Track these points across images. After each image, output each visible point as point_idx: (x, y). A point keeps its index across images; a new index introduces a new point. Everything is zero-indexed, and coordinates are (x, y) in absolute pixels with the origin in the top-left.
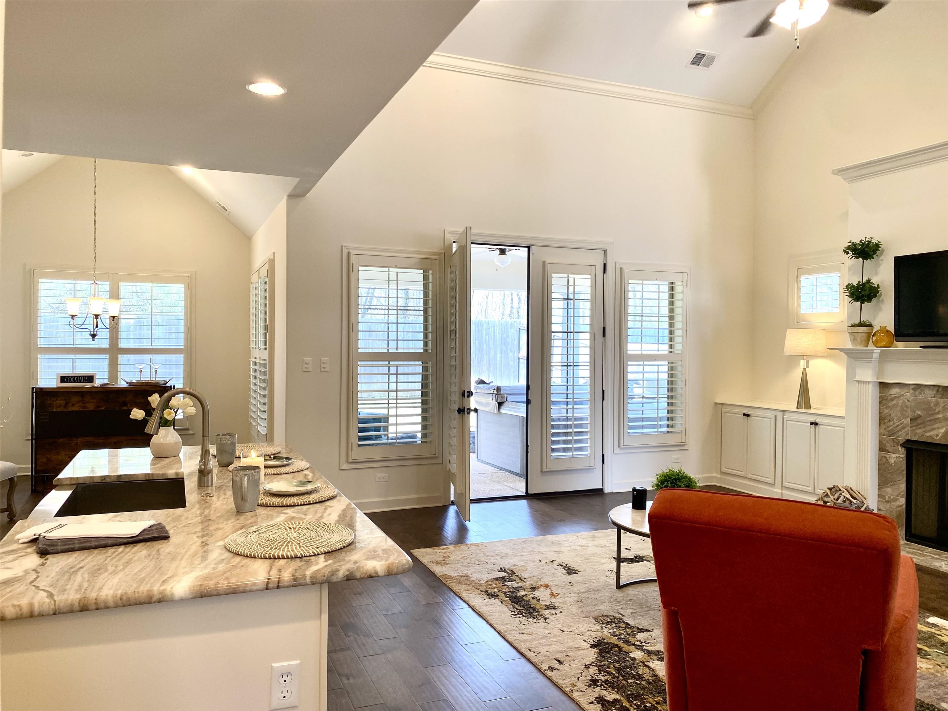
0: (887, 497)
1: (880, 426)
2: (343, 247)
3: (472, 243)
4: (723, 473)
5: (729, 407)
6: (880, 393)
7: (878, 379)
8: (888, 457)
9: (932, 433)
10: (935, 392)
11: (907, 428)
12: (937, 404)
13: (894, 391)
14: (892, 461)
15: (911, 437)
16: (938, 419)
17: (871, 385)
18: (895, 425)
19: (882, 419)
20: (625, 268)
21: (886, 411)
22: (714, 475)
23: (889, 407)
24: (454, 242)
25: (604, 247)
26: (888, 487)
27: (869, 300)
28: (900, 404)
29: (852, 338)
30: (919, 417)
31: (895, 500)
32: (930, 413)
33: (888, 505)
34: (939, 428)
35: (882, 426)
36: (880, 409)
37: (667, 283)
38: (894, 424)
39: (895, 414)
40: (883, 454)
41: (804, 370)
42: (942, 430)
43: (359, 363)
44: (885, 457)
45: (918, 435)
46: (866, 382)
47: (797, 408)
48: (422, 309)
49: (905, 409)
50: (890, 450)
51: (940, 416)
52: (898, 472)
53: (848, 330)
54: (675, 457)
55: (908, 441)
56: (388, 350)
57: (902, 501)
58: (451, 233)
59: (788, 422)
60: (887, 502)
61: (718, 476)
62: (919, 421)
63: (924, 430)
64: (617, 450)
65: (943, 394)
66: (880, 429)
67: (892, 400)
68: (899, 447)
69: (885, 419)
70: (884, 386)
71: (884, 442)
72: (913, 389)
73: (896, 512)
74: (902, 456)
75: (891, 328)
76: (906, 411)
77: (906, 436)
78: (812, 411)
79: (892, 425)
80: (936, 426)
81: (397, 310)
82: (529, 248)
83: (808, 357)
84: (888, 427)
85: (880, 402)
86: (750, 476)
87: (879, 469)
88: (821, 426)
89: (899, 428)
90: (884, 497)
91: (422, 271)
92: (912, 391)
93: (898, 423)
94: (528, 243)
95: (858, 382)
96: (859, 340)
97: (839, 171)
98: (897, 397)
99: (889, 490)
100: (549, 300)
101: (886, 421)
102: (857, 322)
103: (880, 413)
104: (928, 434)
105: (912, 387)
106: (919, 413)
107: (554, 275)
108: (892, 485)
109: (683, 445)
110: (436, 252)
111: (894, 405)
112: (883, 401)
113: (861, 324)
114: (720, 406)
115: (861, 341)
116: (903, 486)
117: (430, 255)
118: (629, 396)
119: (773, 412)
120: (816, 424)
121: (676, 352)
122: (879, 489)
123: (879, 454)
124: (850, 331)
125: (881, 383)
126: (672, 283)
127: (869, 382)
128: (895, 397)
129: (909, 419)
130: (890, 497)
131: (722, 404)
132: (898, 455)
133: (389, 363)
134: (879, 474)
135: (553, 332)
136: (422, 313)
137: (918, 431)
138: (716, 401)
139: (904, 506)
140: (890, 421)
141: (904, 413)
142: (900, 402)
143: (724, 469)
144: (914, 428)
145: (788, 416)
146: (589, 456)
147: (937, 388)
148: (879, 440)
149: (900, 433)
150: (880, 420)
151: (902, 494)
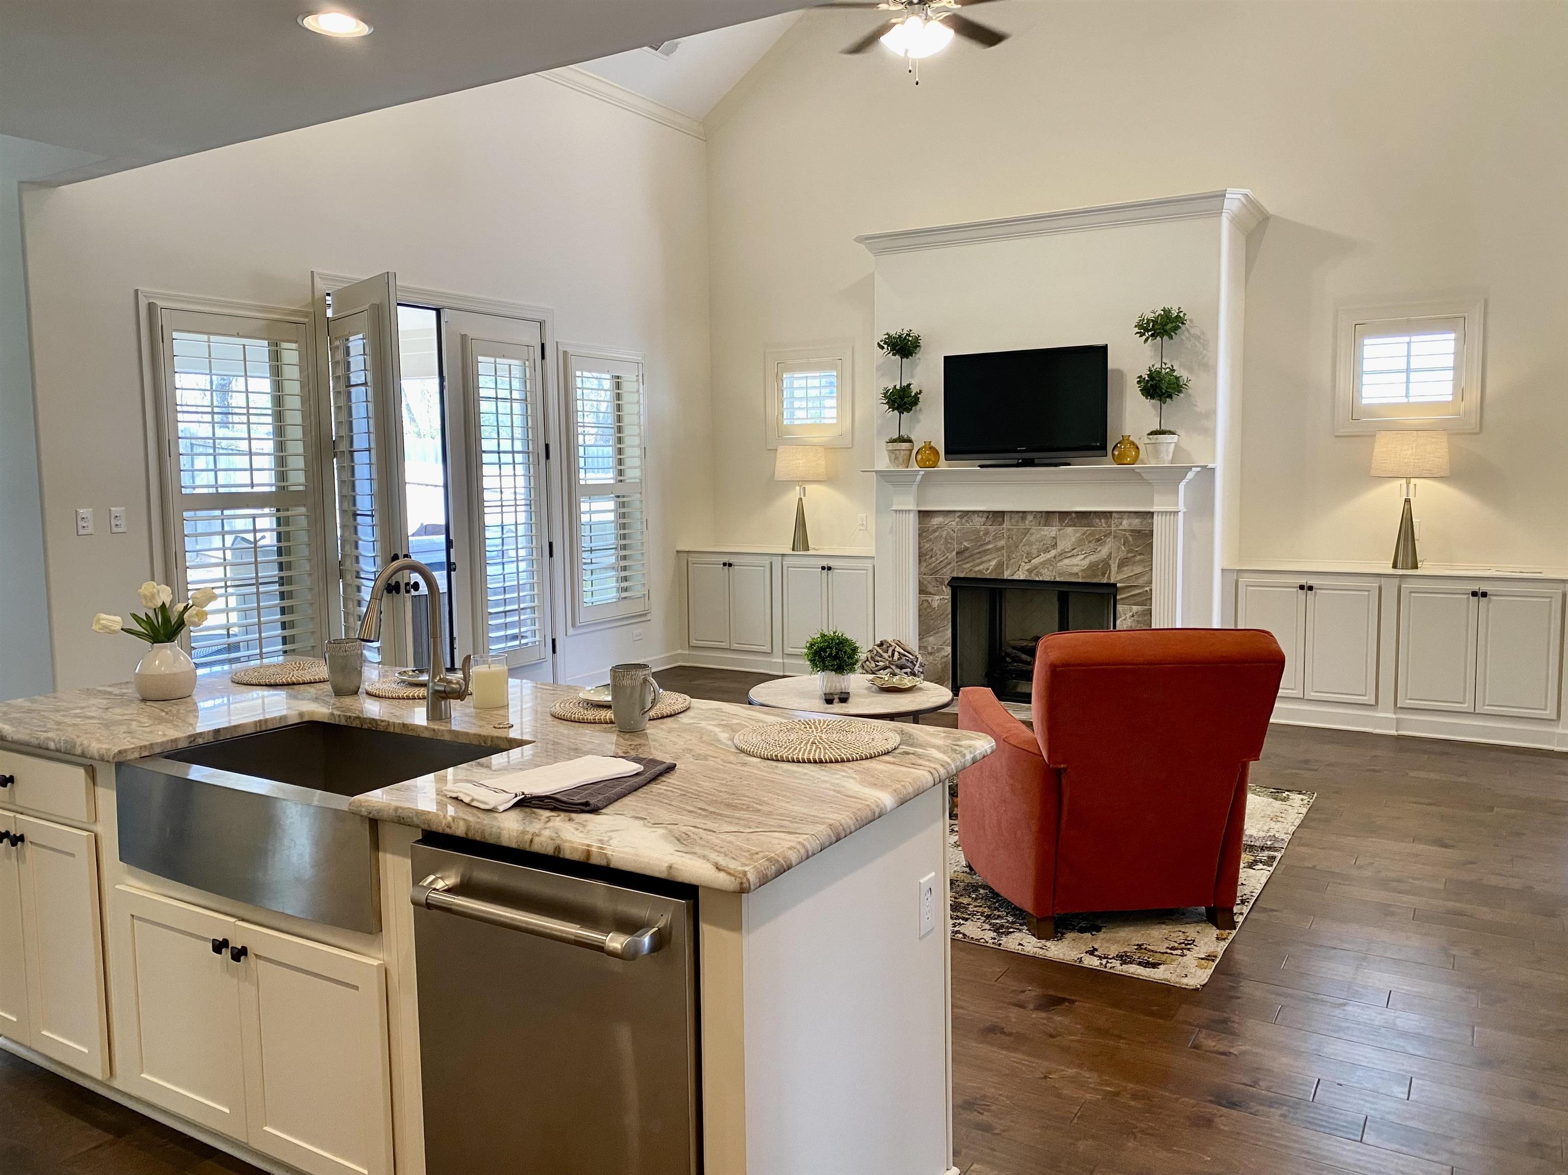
0: (930, 648)
1: (920, 563)
2: (139, 293)
3: (399, 304)
4: (691, 647)
5: (696, 555)
6: (919, 523)
7: (917, 505)
8: (930, 600)
9: (981, 567)
10: (984, 519)
11: (952, 564)
12: (987, 533)
13: (936, 521)
14: (935, 605)
15: (958, 573)
16: (988, 550)
17: (912, 515)
18: (938, 562)
19: (922, 556)
20: (570, 350)
21: (927, 545)
22: (679, 651)
23: (930, 540)
24: (328, 295)
25: (541, 317)
26: (931, 636)
27: (909, 410)
28: (944, 536)
29: (893, 457)
30: (967, 549)
31: (939, 650)
32: (979, 544)
33: (931, 658)
34: (990, 560)
35: (922, 564)
36: (920, 543)
37: (608, 376)
38: (937, 560)
39: (938, 547)
40: (923, 597)
41: (801, 499)
42: (993, 563)
43: (186, 514)
44: (927, 601)
45: (968, 570)
46: (906, 511)
47: (793, 550)
48: (270, 412)
49: (950, 541)
50: (933, 592)
51: (990, 546)
52: (942, 617)
53: (887, 446)
54: (636, 632)
55: (953, 579)
56: (217, 488)
57: (949, 649)
58: (323, 277)
59: (790, 569)
60: (930, 654)
61: (687, 652)
62: (967, 554)
63: (972, 564)
64: (571, 631)
65: (993, 522)
66: (919, 568)
67: (935, 531)
68: (943, 587)
69: (926, 555)
70: (924, 515)
71: (925, 583)
72: (958, 517)
73: (942, 664)
74: (947, 597)
75: (940, 443)
76: (951, 543)
77: (951, 573)
78: (810, 552)
79: (934, 562)
80: (985, 559)
81: (213, 413)
82: (438, 311)
83: (803, 482)
84: (930, 564)
85: (920, 535)
86: (735, 646)
87: (920, 616)
88: (835, 571)
89: (942, 564)
90: (926, 648)
91: (266, 343)
92: (958, 520)
93: (942, 559)
94: (438, 303)
95: (896, 511)
96: (901, 460)
97: (866, 239)
98: (940, 527)
99: (931, 639)
100: (477, 400)
101: (927, 557)
102: (896, 436)
103: (920, 548)
104: (977, 569)
105: (958, 514)
106: (966, 544)
107: (480, 358)
108: (935, 633)
109: (645, 615)
110: (294, 311)
111: (937, 537)
112: (923, 534)
113: (901, 439)
114: (685, 555)
115: (903, 460)
116: (949, 633)
117: (285, 314)
118: (583, 549)
119: (766, 557)
120: (829, 568)
121: (628, 481)
122: (919, 640)
123: (919, 597)
124: (890, 448)
125: (919, 512)
126: (618, 377)
127: (909, 511)
128: (938, 528)
129: (954, 553)
130: (933, 648)
131: (688, 552)
132: (942, 597)
133: (222, 513)
134: (920, 622)
135: (484, 452)
136: (269, 419)
137: (965, 566)
138: (679, 549)
139: (950, 656)
140: (931, 557)
141: (949, 545)
142: (944, 533)
143: (694, 642)
144: (960, 563)
145: (788, 561)
146: (537, 643)
147: (985, 515)
148: (919, 581)
149: (945, 570)
150: (919, 556)
151: (948, 642)
